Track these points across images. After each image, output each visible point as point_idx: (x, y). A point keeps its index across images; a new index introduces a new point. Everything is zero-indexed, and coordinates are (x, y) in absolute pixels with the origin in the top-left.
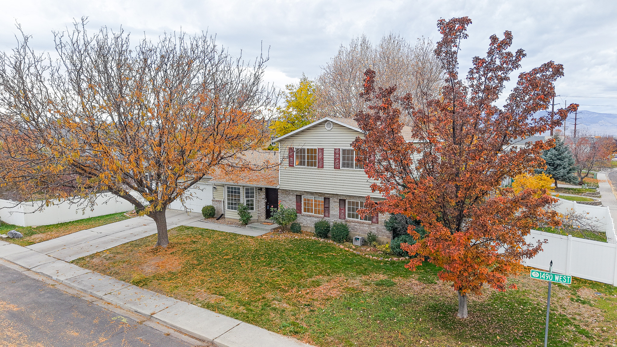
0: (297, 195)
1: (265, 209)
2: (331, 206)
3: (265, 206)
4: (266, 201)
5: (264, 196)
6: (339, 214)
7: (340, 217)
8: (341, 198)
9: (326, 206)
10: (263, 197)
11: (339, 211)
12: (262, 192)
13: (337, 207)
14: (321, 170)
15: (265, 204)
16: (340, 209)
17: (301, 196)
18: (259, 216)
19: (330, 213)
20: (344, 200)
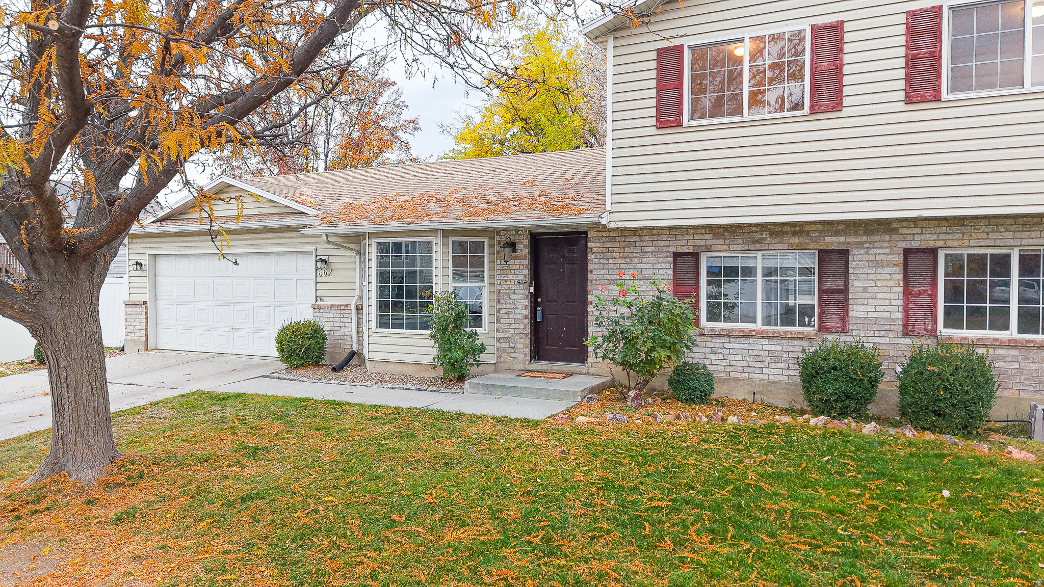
0: (676, 255)
1: (527, 321)
2: (856, 283)
3: (526, 312)
4: (532, 289)
5: (527, 272)
6: (900, 315)
7: (905, 325)
8: (916, 245)
9: (828, 285)
10: (521, 277)
11: (900, 302)
12: (517, 258)
13: (891, 283)
14: (827, 122)
15: (527, 302)
16: (907, 293)
17: (696, 255)
18: (504, 350)
19: (851, 314)
20: (932, 253)
